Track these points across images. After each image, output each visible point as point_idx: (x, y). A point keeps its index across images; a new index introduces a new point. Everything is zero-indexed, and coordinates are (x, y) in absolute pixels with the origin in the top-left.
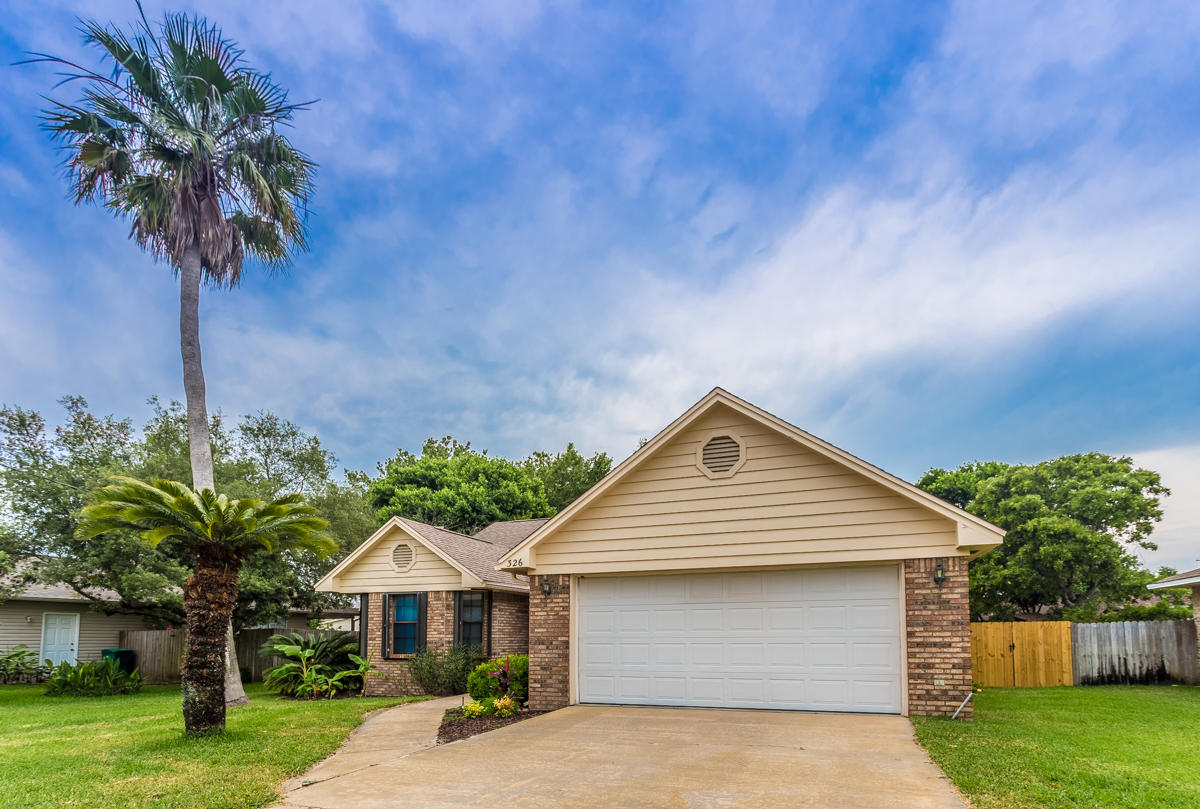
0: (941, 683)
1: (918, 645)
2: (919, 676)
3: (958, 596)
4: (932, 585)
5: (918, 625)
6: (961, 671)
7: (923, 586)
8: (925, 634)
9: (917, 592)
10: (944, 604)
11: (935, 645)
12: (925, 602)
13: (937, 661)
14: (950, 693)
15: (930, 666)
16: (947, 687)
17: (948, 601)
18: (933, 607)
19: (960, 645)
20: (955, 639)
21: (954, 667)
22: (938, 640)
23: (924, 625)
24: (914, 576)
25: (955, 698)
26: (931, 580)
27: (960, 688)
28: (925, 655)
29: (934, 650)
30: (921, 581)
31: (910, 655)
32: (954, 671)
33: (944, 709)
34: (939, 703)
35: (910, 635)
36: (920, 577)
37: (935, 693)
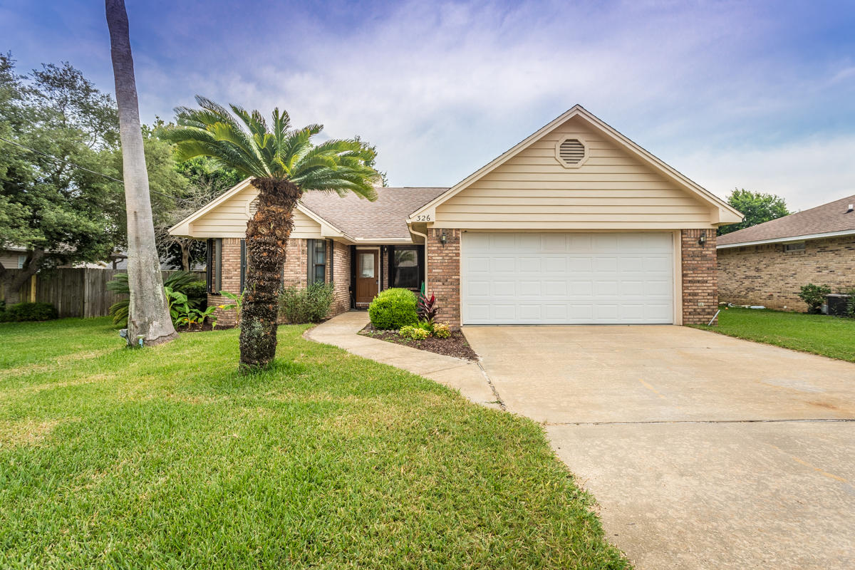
0: (702, 304)
1: (690, 282)
2: (690, 301)
3: (711, 253)
4: (698, 245)
5: (690, 270)
6: (712, 297)
7: (693, 246)
8: (693, 275)
9: (689, 249)
10: (704, 257)
11: (699, 282)
12: (694, 256)
13: (700, 291)
14: (707, 310)
15: (696, 294)
16: (705, 307)
17: (705, 256)
18: (698, 259)
19: (712, 282)
20: (709, 278)
21: (709, 295)
22: (700, 279)
23: (693, 270)
24: (688, 239)
25: (709, 314)
26: (697, 242)
27: (712, 307)
28: (694, 288)
29: (698, 285)
30: (691, 243)
31: (684, 288)
32: (708, 297)
33: (703, 320)
34: (701, 317)
35: (684, 275)
36: (690, 240)
37: (698, 310)
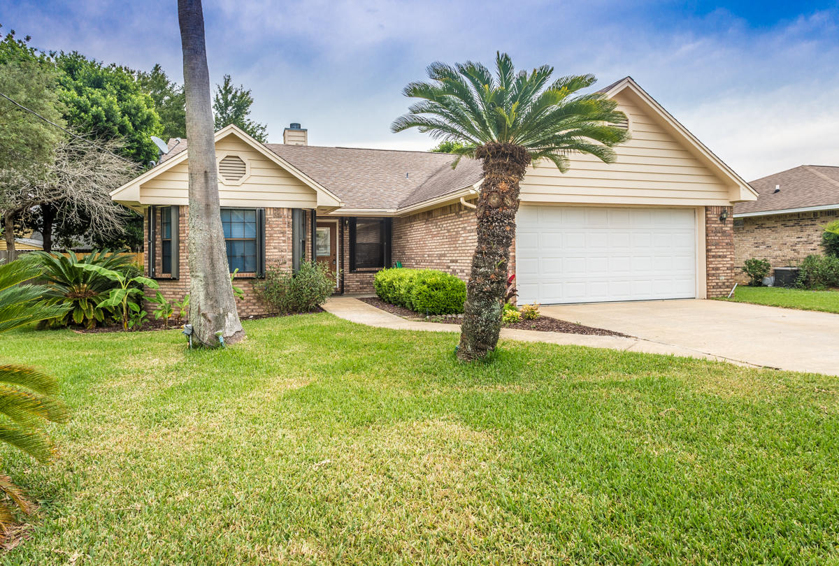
0: (723, 278)
1: (713, 256)
2: (713, 275)
3: (728, 229)
4: (719, 222)
5: (713, 245)
6: (729, 271)
7: (715, 222)
8: (716, 250)
9: (713, 225)
10: (724, 232)
11: (720, 256)
12: (716, 232)
13: (721, 266)
14: (726, 284)
15: (717, 269)
16: (726, 281)
17: (725, 232)
18: (719, 235)
19: (730, 256)
20: (728, 253)
21: (728, 269)
22: (721, 254)
23: (715, 245)
24: (712, 216)
25: (728, 287)
26: (718, 219)
27: (730, 281)
28: (716, 263)
29: (720, 259)
30: (714, 219)
31: (708, 263)
32: (727, 271)
33: (723, 293)
34: (722, 290)
35: (708, 251)
36: (713, 216)
37: (720, 284)
